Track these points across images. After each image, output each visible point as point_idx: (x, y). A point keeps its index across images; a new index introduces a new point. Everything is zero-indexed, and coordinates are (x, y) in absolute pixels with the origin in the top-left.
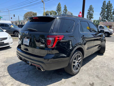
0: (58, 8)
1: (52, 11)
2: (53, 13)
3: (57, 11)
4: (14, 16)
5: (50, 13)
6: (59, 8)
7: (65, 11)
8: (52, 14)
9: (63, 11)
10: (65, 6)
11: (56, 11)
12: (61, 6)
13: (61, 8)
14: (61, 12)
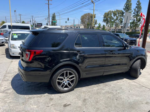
0: (126, 6)
1: (117, 11)
2: (118, 14)
3: (125, 10)
4: (68, 20)
5: (114, 13)
6: (129, 6)
7: (138, 9)
8: (116, 15)
9: (135, 10)
10: (138, 2)
11: (123, 11)
12: (131, 2)
13: (131, 5)
14: (130, 11)
